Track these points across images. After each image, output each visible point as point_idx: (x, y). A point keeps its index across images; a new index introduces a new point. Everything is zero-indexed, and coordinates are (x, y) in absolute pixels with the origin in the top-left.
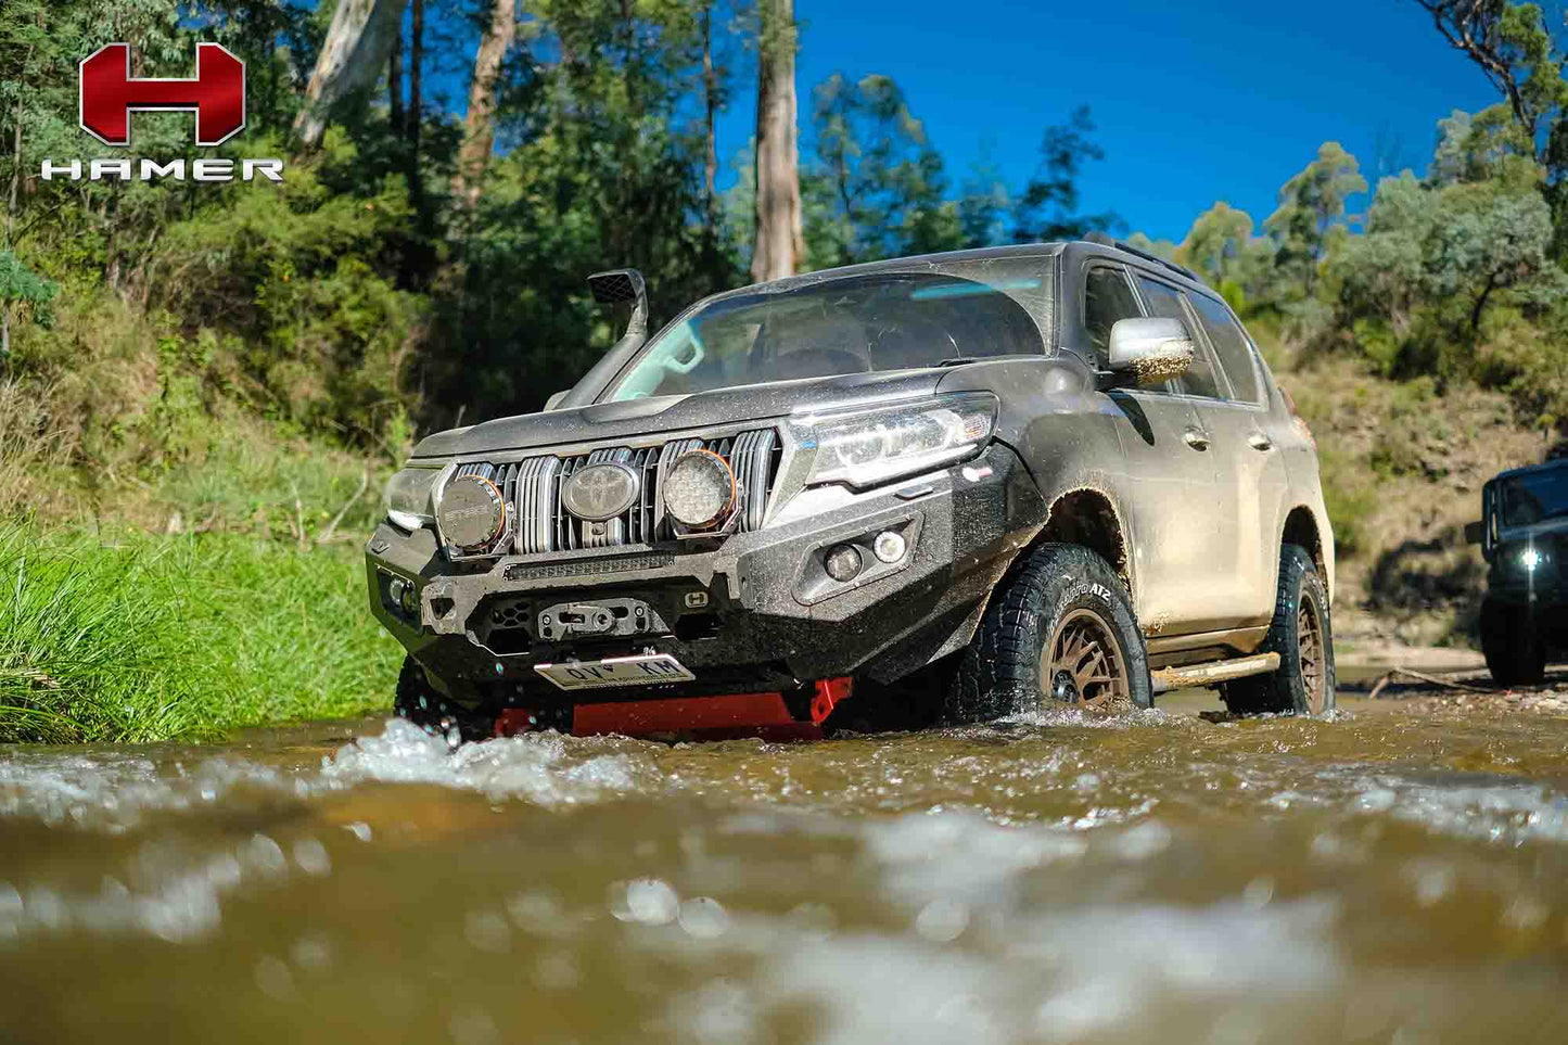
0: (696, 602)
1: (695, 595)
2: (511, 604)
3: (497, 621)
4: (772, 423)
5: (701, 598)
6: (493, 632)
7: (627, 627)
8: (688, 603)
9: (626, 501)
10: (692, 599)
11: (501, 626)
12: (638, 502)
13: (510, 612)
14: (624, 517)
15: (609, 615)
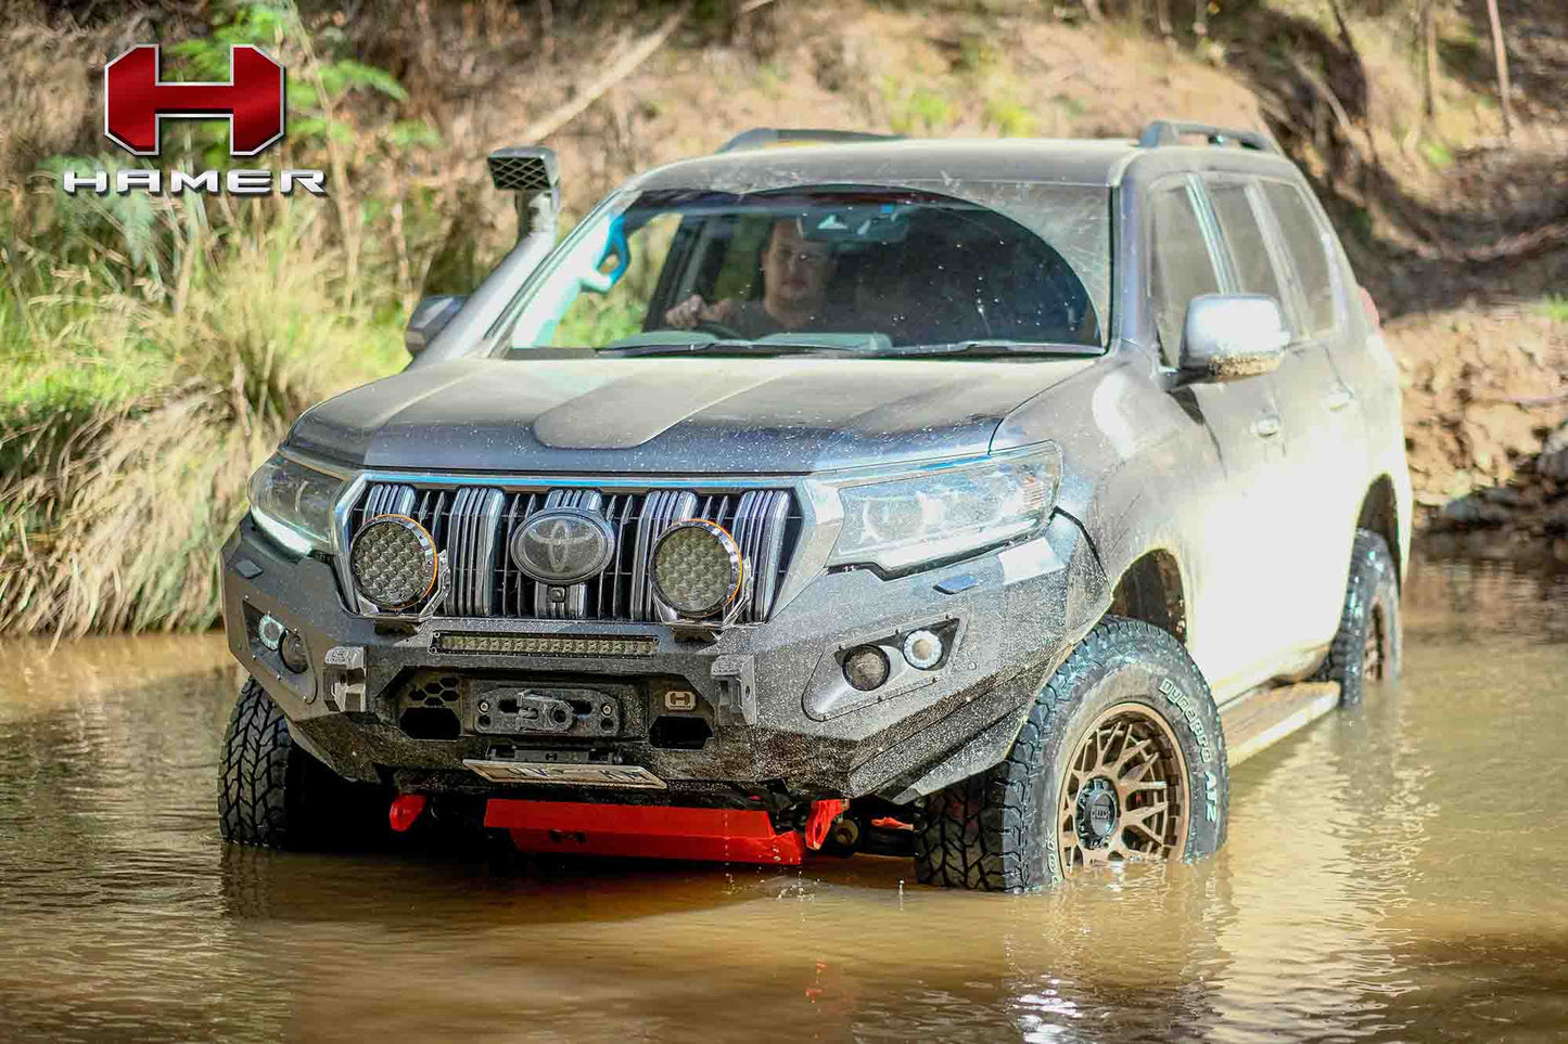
0: (678, 703)
1: (680, 694)
2: (435, 678)
3: (417, 696)
4: (787, 482)
5: (687, 699)
6: (409, 710)
7: (590, 727)
8: (668, 704)
9: (597, 563)
10: (674, 700)
11: (421, 704)
12: (611, 567)
13: (433, 688)
14: (592, 584)
15: (569, 711)
